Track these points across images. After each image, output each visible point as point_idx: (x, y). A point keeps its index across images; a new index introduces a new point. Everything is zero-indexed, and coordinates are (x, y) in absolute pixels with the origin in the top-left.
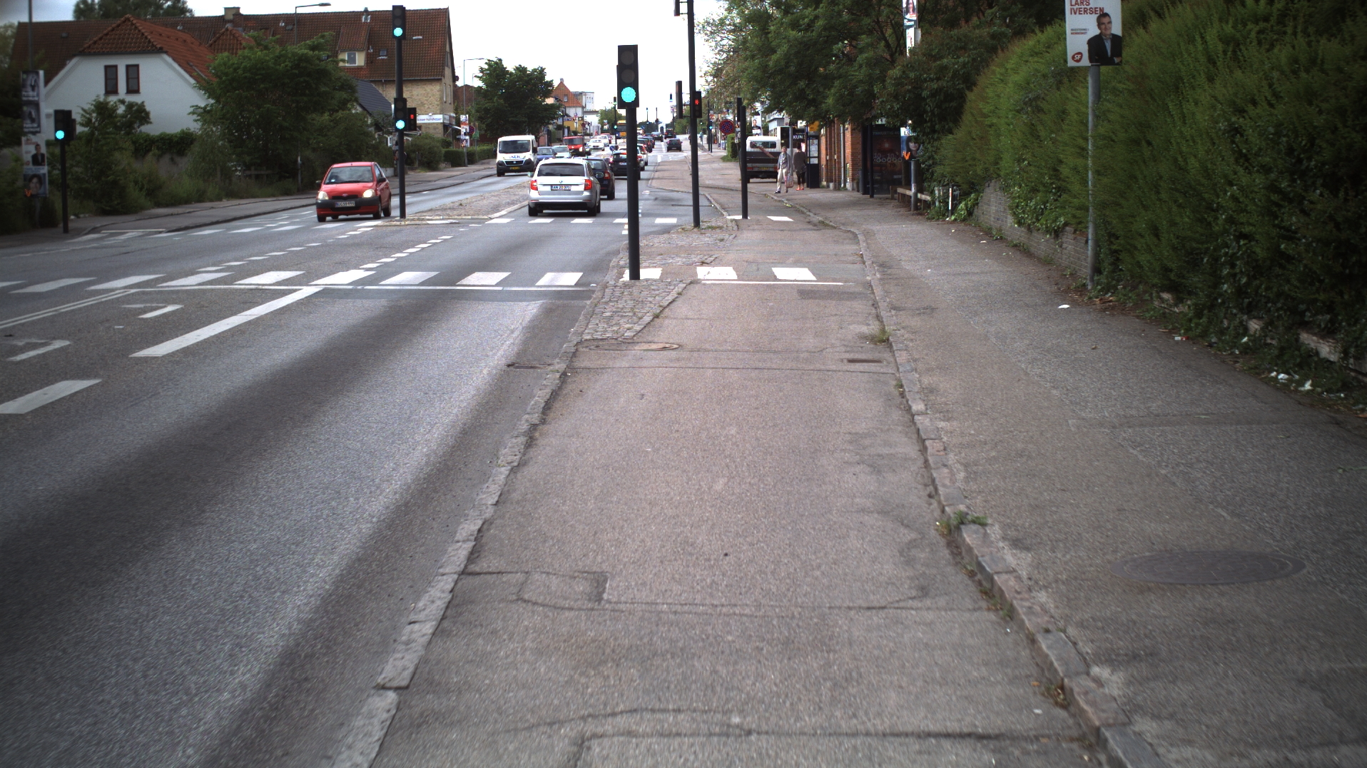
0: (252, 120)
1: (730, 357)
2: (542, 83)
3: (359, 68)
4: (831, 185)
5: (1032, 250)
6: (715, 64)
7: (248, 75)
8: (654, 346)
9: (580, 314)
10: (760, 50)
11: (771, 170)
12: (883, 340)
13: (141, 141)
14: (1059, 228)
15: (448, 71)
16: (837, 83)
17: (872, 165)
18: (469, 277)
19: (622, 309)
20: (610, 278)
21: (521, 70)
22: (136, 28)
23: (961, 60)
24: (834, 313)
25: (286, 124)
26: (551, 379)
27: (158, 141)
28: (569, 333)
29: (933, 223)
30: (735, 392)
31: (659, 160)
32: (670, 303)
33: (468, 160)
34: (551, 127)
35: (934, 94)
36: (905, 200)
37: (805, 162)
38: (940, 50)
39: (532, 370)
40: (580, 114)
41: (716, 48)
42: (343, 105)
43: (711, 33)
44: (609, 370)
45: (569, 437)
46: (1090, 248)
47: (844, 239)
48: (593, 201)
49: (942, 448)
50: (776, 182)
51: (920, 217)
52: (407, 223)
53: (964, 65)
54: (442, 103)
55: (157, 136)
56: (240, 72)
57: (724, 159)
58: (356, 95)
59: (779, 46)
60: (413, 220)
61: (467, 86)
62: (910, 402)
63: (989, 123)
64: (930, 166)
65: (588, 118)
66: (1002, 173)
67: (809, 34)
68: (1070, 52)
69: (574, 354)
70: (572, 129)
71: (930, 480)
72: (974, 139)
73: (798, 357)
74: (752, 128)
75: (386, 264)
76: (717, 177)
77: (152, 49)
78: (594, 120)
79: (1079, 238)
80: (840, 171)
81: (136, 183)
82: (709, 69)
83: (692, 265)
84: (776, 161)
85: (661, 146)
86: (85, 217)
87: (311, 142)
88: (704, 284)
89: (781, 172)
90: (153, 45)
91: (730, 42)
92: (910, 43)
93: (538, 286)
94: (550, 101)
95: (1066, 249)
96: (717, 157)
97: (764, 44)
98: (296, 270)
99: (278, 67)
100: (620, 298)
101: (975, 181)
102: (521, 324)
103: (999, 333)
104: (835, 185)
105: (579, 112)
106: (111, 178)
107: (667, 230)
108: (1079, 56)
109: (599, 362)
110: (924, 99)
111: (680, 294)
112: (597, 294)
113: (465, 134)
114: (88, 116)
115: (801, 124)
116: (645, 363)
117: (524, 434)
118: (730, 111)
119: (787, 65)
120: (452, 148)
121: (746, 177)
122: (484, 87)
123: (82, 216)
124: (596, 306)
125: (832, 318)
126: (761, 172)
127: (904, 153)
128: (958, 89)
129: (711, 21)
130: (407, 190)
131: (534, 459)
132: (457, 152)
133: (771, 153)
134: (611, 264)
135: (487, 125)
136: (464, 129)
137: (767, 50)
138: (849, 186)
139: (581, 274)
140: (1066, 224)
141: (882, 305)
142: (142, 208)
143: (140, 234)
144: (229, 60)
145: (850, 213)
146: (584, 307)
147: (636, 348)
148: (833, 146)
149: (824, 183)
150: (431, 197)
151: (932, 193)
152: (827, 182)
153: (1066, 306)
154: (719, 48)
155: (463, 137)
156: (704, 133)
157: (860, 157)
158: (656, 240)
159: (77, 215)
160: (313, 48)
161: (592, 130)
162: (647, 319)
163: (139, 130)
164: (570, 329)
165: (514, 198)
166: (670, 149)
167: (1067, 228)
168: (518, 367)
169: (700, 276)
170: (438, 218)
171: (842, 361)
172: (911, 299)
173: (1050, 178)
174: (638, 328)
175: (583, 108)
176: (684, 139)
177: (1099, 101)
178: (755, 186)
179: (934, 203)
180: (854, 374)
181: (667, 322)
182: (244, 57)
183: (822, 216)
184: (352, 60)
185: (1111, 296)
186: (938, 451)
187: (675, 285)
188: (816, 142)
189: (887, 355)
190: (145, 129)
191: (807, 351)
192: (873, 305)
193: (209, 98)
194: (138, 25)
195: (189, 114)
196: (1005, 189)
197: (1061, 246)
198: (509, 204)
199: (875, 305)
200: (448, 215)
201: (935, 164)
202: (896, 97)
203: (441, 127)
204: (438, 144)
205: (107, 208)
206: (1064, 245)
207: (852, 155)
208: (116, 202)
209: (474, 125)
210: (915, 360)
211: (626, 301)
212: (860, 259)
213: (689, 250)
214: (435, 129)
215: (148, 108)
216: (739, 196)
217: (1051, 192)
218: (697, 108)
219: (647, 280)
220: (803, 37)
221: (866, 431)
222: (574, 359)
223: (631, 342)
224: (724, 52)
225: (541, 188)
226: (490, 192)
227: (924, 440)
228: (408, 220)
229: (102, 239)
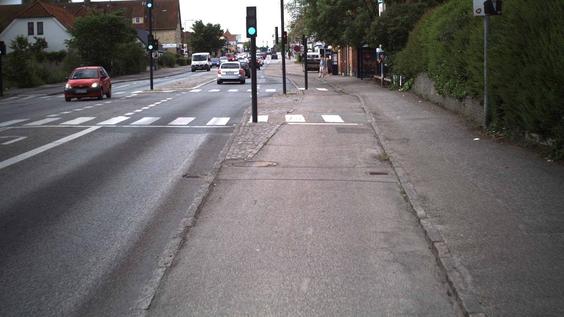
0: (91, 46)
1: (305, 171)
2: (219, 30)
3: (141, 24)
4: (343, 74)
5: (446, 106)
6: (291, 22)
7: (89, 26)
8: (264, 164)
9: (226, 142)
10: (312, 14)
11: (316, 67)
12: (385, 159)
13: (44, 55)
14: (463, 96)
15: (178, 25)
16: (347, 28)
17: (362, 65)
18: (175, 121)
19: (248, 139)
20: (243, 121)
21: (210, 25)
22: (42, 6)
23: (405, 17)
24: (356, 141)
25: (106, 48)
26: (204, 188)
27: (51, 55)
28: (220, 154)
29: (393, 92)
30: (310, 198)
31: (268, 63)
32: (272, 136)
33: (187, 63)
34: (223, 49)
35: (393, 32)
36: (378, 81)
37: (331, 64)
38: (395, 13)
39: (196, 179)
40: (235, 44)
41: (292, 15)
42: (132, 39)
43: (290, 9)
44: (238, 181)
45: (208, 238)
46: (485, 108)
47: (354, 100)
48: (243, 78)
49: (447, 251)
50: (319, 72)
51: (386, 89)
52: (154, 92)
53: (407, 19)
54: (176, 39)
55: (50, 53)
56: (86, 25)
57: (296, 62)
58: (138, 35)
59: (321, 12)
60: (156, 90)
61: (187, 32)
62: (414, 208)
63: (422, 45)
64: (391, 65)
65: (239, 45)
66: (429, 69)
67: (334, 6)
68: (475, 8)
69: (220, 170)
70: (231, 50)
71: (445, 278)
72: (413, 53)
73: (342, 171)
74: (308, 49)
75: (137, 113)
76: (293, 70)
77: (48, 15)
78: (241, 46)
79: (475, 102)
80: (347, 68)
81: (37, 73)
82: (289, 24)
83: (283, 114)
84: (319, 63)
85: (269, 56)
86: (13, 89)
87: (118, 55)
88: (289, 125)
89: (321, 68)
90: (49, 14)
91: (298, 13)
92: (381, 10)
93: (207, 126)
94: (222, 38)
95: (467, 107)
96: (293, 62)
97: (314, 11)
98: (93, 117)
99: (102, 23)
100: (247, 133)
101: (413, 73)
102: (195, 148)
103: (448, 156)
104: (345, 74)
105: (235, 43)
106: (25, 71)
107: (271, 95)
108: (480, 11)
109: (233, 175)
110: (388, 35)
111: (277, 130)
112: (235, 131)
113: (186, 52)
114: (14, 44)
115: (330, 47)
116: (258, 177)
117: (180, 235)
118: (298, 42)
119: (325, 20)
120: (180, 58)
121: (307, 69)
122: (194, 32)
123: (11, 88)
124: (234, 137)
125: (356, 145)
126: (312, 68)
127: (378, 60)
128: (404, 31)
129: (290, 4)
130: (154, 77)
131: (182, 260)
132: (183, 60)
133: (316, 60)
134: (244, 113)
135: (196, 48)
136: (185, 50)
137: (316, 13)
138: (351, 74)
139: (228, 119)
140: (467, 94)
141: (381, 138)
142: (40, 85)
143: (35, 97)
144: (81, 20)
145: (354, 87)
146: (229, 137)
147: (254, 165)
148: (344, 57)
149: (340, 73)
150: (169, 79)
151: (392, 78)
152: (341, 72)
153: (478, 139)
154: (293, 15)
155: (184, 53)
156: (287, 52)
157: (356, 61)
158: (266, 100)
159: (9, 88)
160: (118, 15)
161: (240, 50)
162: (260, 146)
163: (42, 50)
164: (220, 151)
165: (203, 80)
166: (272, 58)
167: (468, 97)
168: (188, 177)
169: (287, 120)
170: (168, 89)
171: (366, 173)
172: (395, 133)
173: (457, 72)
174: (255, 152)
175: (237, 41)
176: (279, 54)
177: (490, 33)
178: (310, 74)
179: (393, 83)
180: (375, 183)
181: (271, 147)
182: (88, 19)
183: (341, 88)
184: (138, 21)
185: (499, 134)
186: (445, 253)
187: (275, 126)
188: (336, 55)
189: (389, 169)
190: (45, 50)
191: (346, 167)
192: (375, 136)
193: (72, 36)
194: (42, 5)
195: (64, 43)
196: (430, 77)
197: (464, 105)
198: (201, 83)
199: (376, 136)
200: (173, 88)
201: (393, 65)
202: (375, 34)
203: (176, 49)
204: (174, 56)
205: (23, 85)
206: (466, 105)
207: (353, 61)
208: (27, 82)
209: (190, 48)
210: (408, 174)
211: (250, 135)
212: (362, 110)
213: (282, 105)
214: (173, 50)
215: (46, 41)
216: (304, 79)
217: (458, 78)
218: (285, 39)
219: (261, 122)
220: (332, 8)
221: (392, 230)
222: (219, 173)
223: (251, 161)
224: (295, 17)
225: (222, 73)
226: (194, 77)
227: (433, 242)
228: (154, 90)
229: (17, 99)
